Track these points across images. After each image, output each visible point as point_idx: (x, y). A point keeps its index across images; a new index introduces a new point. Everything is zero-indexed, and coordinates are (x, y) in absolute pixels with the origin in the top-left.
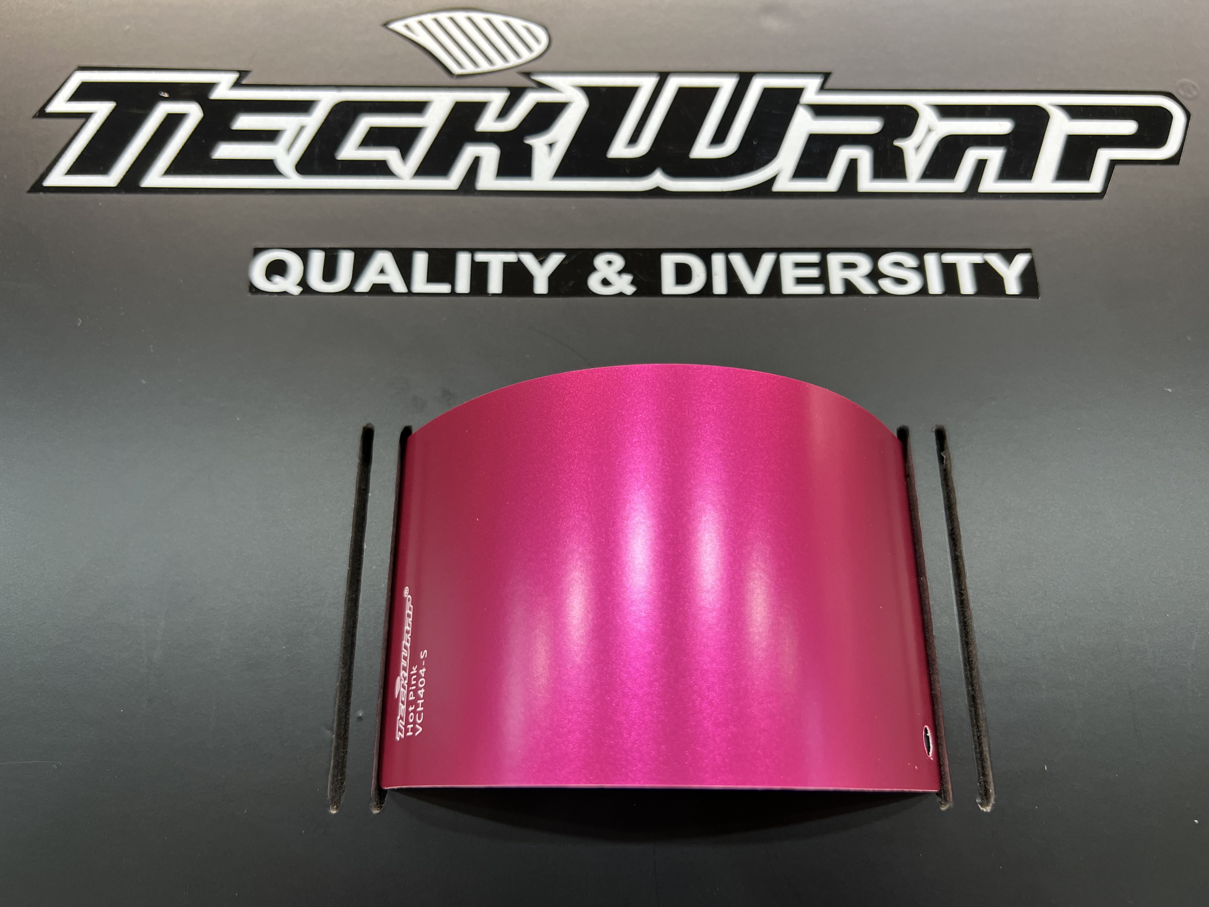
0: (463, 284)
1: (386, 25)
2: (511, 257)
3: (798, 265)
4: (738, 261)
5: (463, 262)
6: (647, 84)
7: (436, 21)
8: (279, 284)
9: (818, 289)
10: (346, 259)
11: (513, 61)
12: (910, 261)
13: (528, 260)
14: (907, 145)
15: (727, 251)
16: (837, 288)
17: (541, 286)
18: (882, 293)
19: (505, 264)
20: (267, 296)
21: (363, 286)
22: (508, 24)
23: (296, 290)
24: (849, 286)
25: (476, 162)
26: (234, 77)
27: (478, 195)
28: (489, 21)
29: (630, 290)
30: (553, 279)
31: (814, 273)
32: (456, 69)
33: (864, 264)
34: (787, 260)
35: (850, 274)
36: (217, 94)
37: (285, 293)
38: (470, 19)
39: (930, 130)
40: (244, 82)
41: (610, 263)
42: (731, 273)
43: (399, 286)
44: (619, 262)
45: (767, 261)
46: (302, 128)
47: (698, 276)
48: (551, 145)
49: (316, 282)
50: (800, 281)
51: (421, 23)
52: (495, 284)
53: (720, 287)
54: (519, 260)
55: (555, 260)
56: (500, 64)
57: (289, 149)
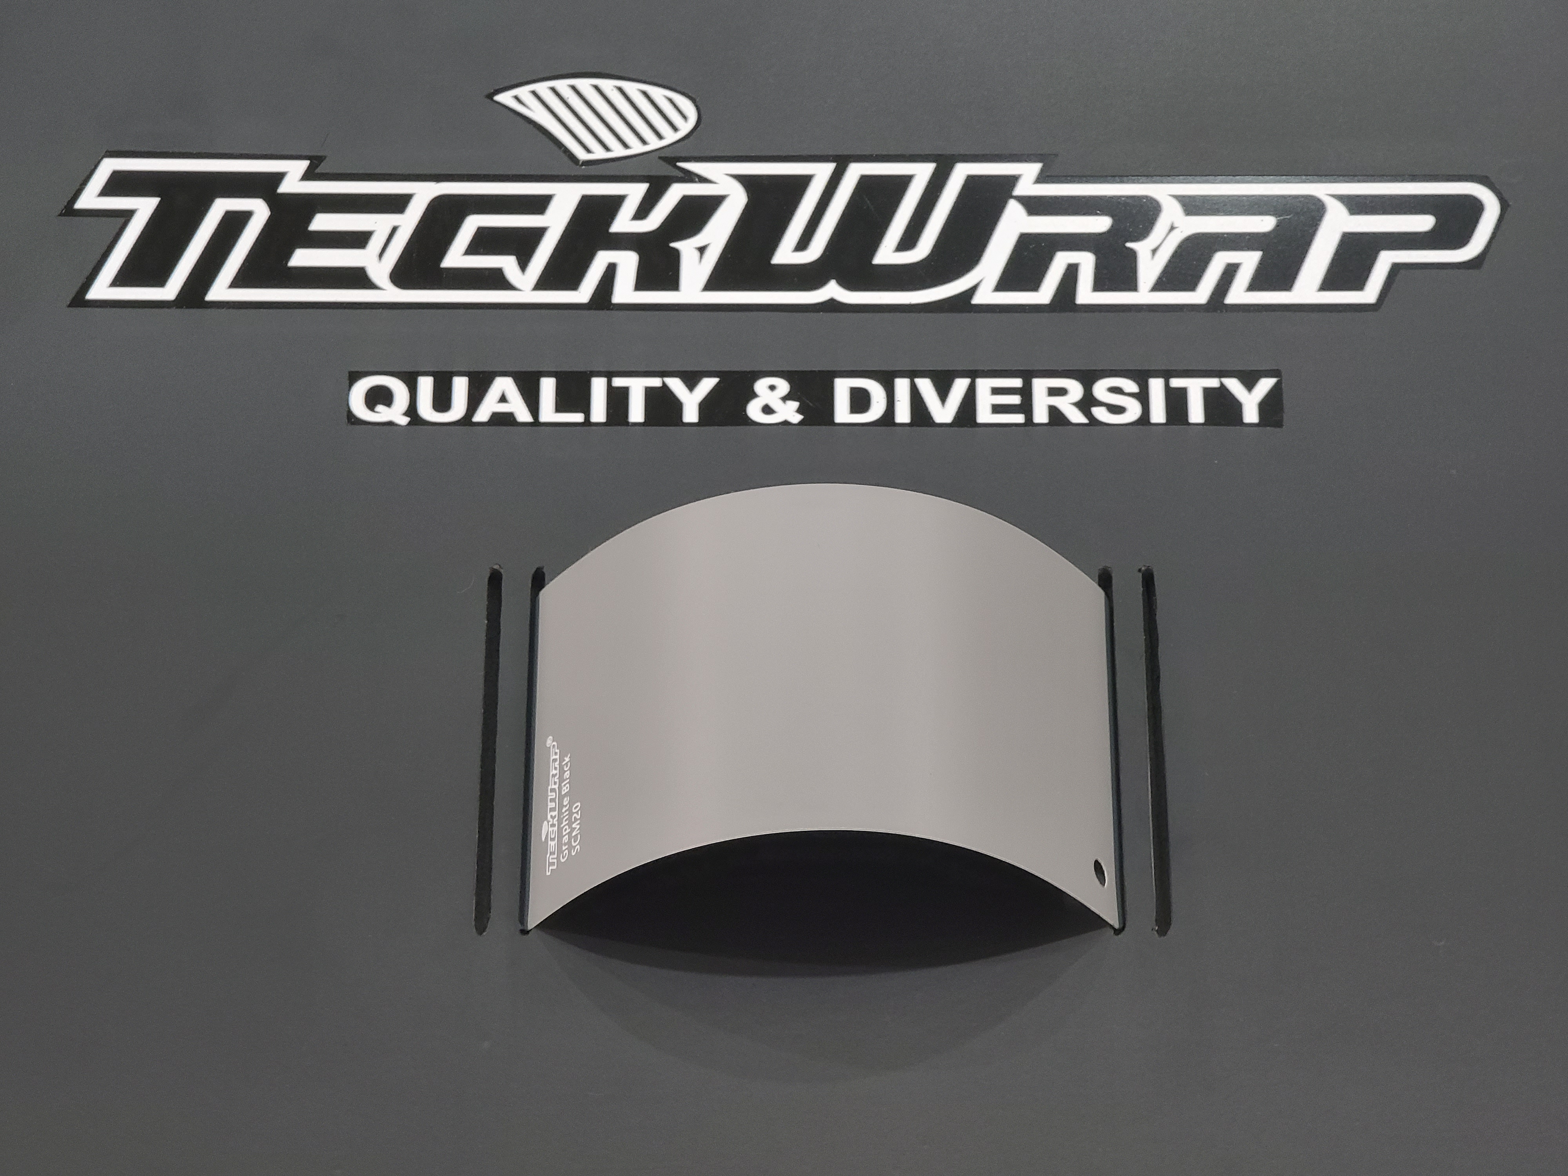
0: (599, 412)
1: (490, 96)
2: (656, 382)
3: (996, 391)
4: (925, 386)
5: (599, 387)
6: (822, 172)
7: (553, 90)
8: (382, 414)
9: (1019, 418)
10: (460, 386)
11: (654, 144)
12: (1130, 386)
13: (676, 385)
14: (1142, 248)
15: (912, 375)
16: (1041, 416)
17: (691, 415)
18: (1093, 421)
19: (648, 389)
20: (370, 426)
21: (482, 415)
22: (645, 94)
23: (404, 421)
24: (1055, 413)
25: (611, 270)
26: (304, 164)
27: (612, 310)
28: (620, 90)
29: (796, 418)
30: (705, 406)
31: (1015, 400)
32: (582, 155)
33: (1075, 389)
34: (984, 385)
35: (1059, 402)
36: (285, 188)
37: (390, 424)
38: (596, 88)
39: (1172, 228)
40: (318, 171)
41: (772, 388)
42: (917, 400)
43: (523, 415)
44: (783, 386)
45: (960, 386)
46: (394, 230)
47: (878, 402)
48: (702, 250)
49: (426, 411)
50: (997, 409)
51: (534, 93)
52: (637, 413)
53: (903, 415)
54: (664, 385)
55: (707, 385)
56: (637, 148)
57: (381, 255)
